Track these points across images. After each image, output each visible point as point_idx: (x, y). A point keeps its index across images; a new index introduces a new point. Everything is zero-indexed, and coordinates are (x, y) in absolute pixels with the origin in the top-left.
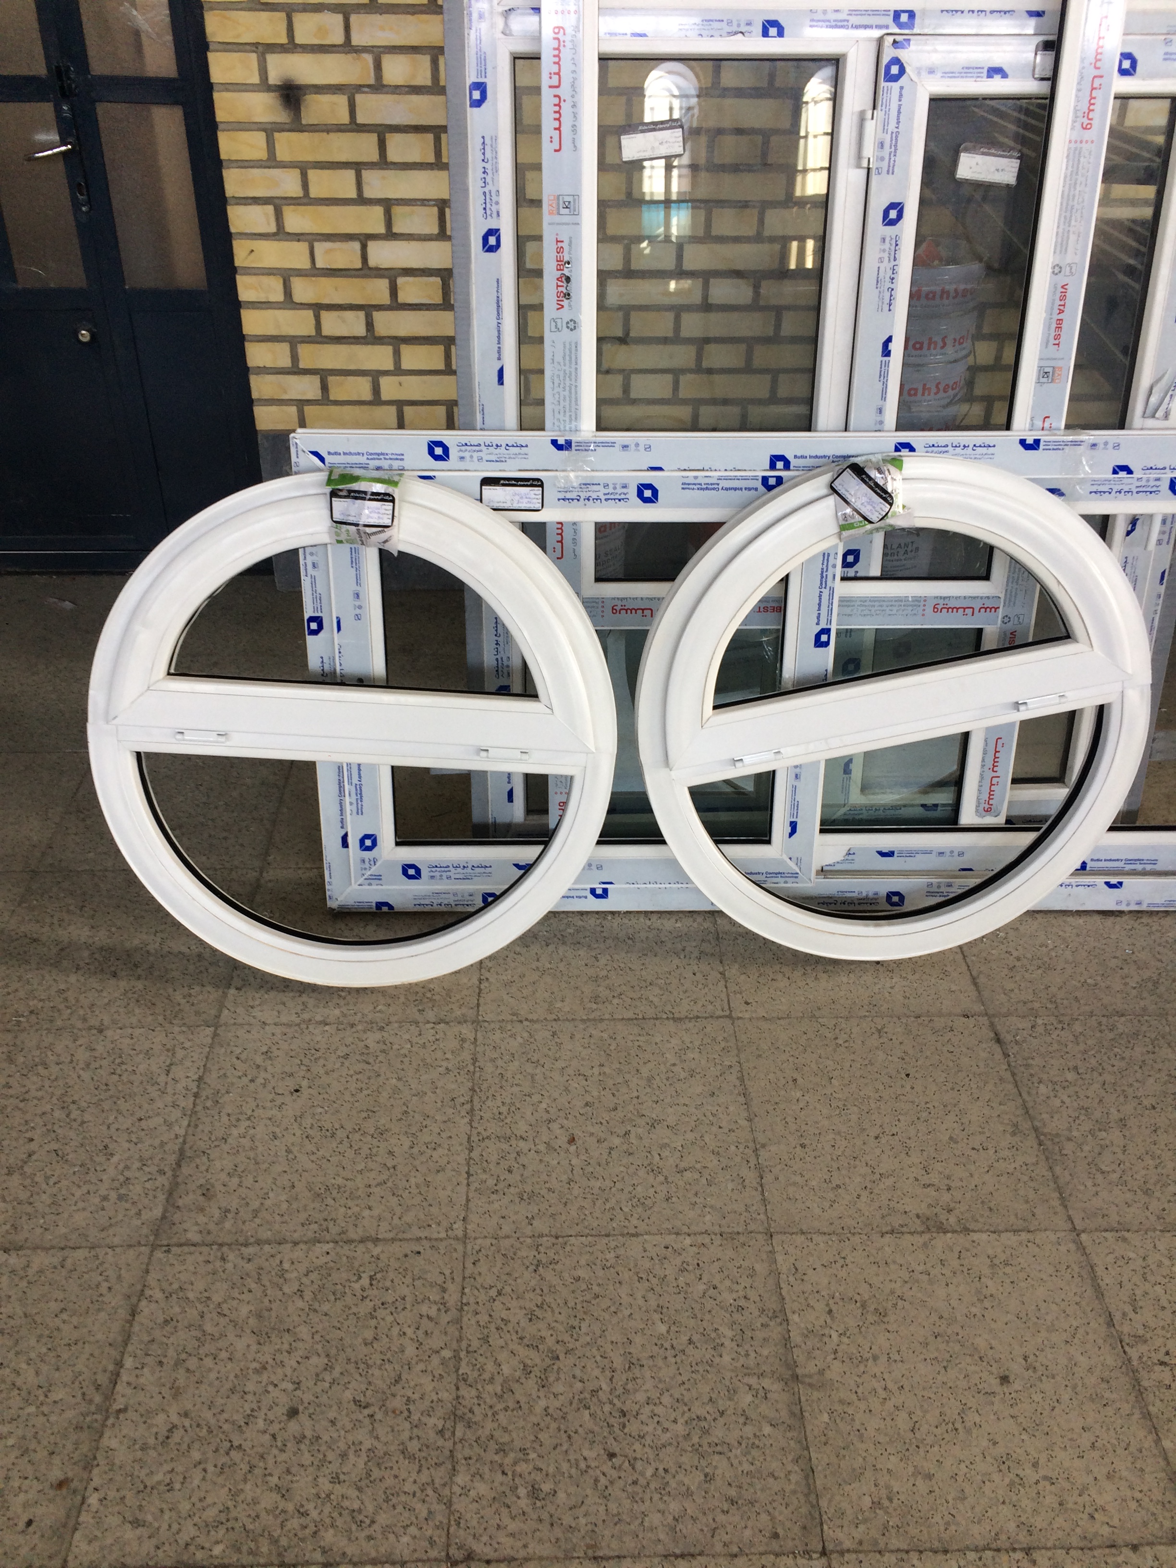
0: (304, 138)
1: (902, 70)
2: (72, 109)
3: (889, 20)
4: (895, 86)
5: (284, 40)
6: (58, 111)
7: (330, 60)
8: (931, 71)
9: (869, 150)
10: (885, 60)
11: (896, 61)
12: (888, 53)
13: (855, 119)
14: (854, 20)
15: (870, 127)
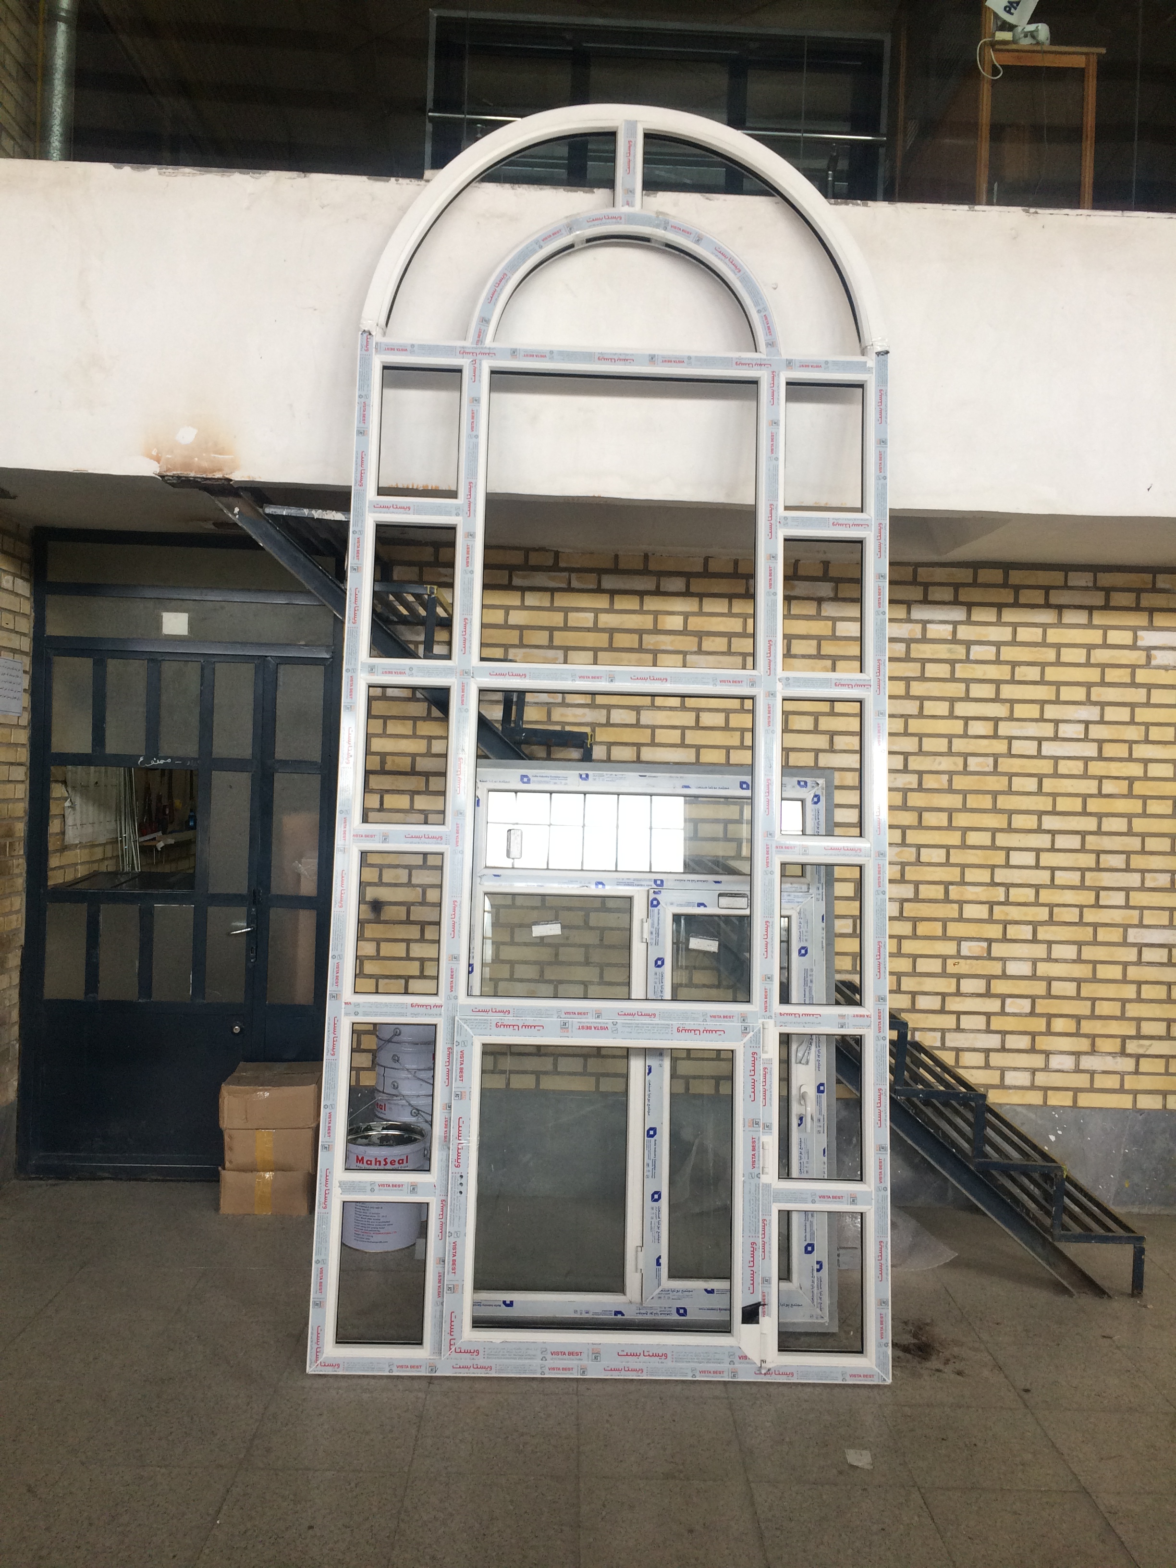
0: (381, 926)
1: (659, 903)
2: (257, 911)
3: (652, 883)
4: (656, 909)
5: (376, 880)
6: (249, 911)
7: (399, 890)
8: (672, 904)
9: (646, 936)
10: (650, 899)
11: (655, 899)
12: (652, 896)
13: (640, 922)
14: (636, 883)
15: (646, 925)
